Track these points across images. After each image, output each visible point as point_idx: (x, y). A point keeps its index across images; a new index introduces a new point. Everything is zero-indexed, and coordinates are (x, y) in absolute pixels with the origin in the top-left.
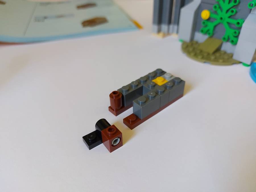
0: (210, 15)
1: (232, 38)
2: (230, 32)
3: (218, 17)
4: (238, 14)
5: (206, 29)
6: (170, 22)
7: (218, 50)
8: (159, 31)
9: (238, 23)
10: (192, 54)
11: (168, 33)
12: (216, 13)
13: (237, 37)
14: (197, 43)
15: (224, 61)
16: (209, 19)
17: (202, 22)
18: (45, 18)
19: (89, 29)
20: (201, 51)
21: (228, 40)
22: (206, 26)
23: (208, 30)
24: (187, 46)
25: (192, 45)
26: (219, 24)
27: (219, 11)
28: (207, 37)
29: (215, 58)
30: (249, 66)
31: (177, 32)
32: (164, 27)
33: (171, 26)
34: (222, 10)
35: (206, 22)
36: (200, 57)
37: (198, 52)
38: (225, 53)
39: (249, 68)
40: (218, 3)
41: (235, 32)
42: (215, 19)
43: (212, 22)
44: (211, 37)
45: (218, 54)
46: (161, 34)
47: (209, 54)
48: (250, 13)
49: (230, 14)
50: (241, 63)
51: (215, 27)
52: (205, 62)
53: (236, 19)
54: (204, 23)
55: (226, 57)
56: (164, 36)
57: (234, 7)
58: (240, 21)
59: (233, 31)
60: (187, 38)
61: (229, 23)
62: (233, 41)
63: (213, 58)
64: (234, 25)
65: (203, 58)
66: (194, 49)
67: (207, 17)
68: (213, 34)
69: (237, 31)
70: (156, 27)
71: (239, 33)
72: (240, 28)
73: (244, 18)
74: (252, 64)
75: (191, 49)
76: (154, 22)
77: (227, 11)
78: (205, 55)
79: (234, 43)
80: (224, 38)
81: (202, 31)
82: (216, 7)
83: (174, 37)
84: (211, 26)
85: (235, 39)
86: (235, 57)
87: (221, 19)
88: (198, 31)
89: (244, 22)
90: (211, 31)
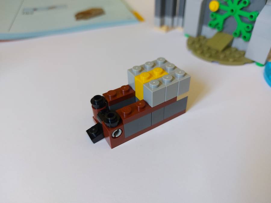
0: (219, 7)
1: (244, 34)
2: (242, 26)
3: (228, 9)
4: (251, 5)
5: (215, 23)
6: (174, 14)
7: (229, 46)
8: (162, 24)
9: (252, 16)
10: (199, 52)
11: (172, 26)
12: (226, 4)
13: (250, 32)
14: (205, 38)
15: (234, 61)
16: (218, 11)
17: (211, 14)
18: (35, 10)
19: (83, 22)
20: (209, 48)
21: (240, 35)
22: (215, 19)
23: (217, 24)
24: (193, 43)
25: (199, 40)
26: (230, 16)
27: (230, 2)
28: (216, 31)
29: (225, 57)
30: (263, 65)
31: (183, 25)
32: (168, 20)
33: (176, 19)
34: (232, 1)
35: (214, 14)
36: (207, 55)
37: (205, 49)
38: (237, 50)
39: (263, 68)
41: (248, 27)
42: (225, 12)
43: (222, 14)
44: (221, 31)
45: (227, 52)
46: (164, 28)
47: (217, 52)
48: (266, 4)
49: (242, 5)
50: (253, 62)
51: (225, 20)
52: (213, 62)
53: (250, 12)
54: (212, 15)
55: (237, 56)
56: (168, 29)
58: (254, 14)
59: (245, 25)
60: (194, 32)
61: (241, 16)
62: (245, 37)
63: (222, 56)
64: (247, 18)
65: (211, 56)
66: (201, 46)
67: (216, 9)
68: (223, 28)
69: (250, 26)
70: (158, 20)
71: (253, 28)
72: (254, 22)
73: (258, 11)
74: (267, 63)
75: (197, 46)
76: (156, 14)
77: (239, 2)
78: (213, 52)
79: (247, 39)
80: (236, 34)
81: (210, 25)
83: (179, 30)
84: (220, 19)
85: (247, 35)
86: (247, 56)
87: (232, 11)
88: (206, 24)
89: (258, 15)
90: (221, 25)
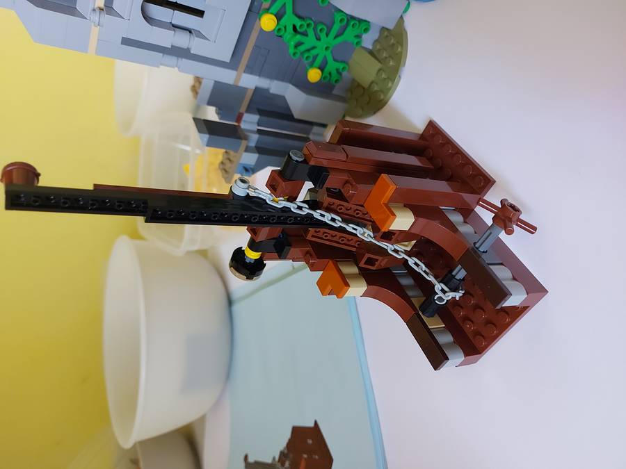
0: (316, 67)
2: (349, 35)
3: (323, 54)
6: (306, 140)
7: (371, 53)
9: (341, 21)
10: (381, 96)
12: (315, 57)
13: (360, 21)
14: (349, 90)
16: (322, 68)
17: (323, 80)
20: (374, 82)
21: (359, 36)
22: (330, 74)
23: (337, 70)
26: (332, 52)
27: (314, 52)
29: (392, 58)
30: (409, 4)
33: (311, 137)
34: (314, 48)
35: (324, 74)
36: (389, 84)
37: (375, 88)
40: (302, 53)
41: (354, 25)
42: (325, 57)
43: (327, 63)
45: (383, 54)
47: (380, 70)
49: (323, 35)
50: (401, 17)
51: (335, 60)
52: (400, 77)
53: (333, 23)
54: (325, 77)
57: (315, 30)
58: (339, 18)
59: (349, 28)
61: (335, 37)
62: (364, 30)
63: (391, 63)
64: (341, 27)
65: (393, 80)
67: (319, 72)
68: (342, 62)
69: (353, 22)
71: (357, 18)
72: (353, 18)
77: (318, 39)
78: (383, 75)
79: (369, 26)
80: (358, 43)
81: (337, 81)
82: (307, 57)
85: (364, 26)
86: (391, 26)
87: (327, 48)
88: (333, 88)
89: (341, 11)
90: (341, 66)
